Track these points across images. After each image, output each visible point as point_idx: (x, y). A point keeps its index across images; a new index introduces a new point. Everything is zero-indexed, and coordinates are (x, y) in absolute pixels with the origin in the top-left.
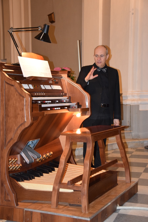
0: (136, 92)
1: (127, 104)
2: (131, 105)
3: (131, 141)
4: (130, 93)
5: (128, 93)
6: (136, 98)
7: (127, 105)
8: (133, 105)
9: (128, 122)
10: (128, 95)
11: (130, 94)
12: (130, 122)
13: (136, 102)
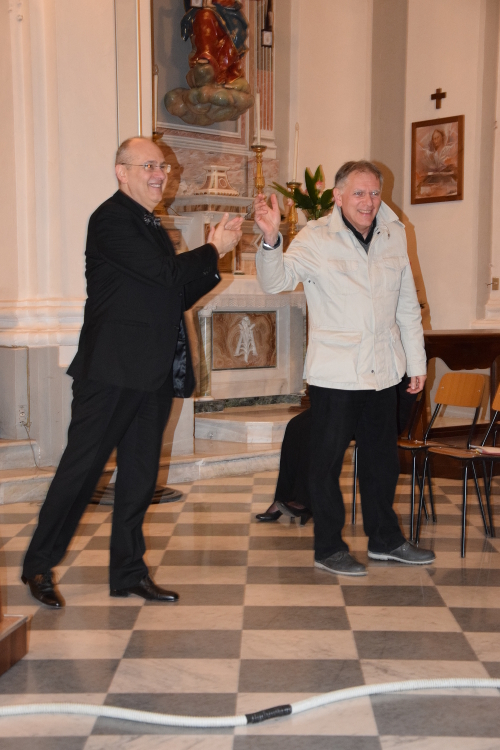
0: (48, 303)
1: (16, 343)
2: (30, 346)
3: (31, 477)
4: (26, 304)
5: (18, 304)
6: (49, 321)
7: (14, 347)
8: (38, 346)
9: (22, 407)
10: (17, 312)
11: (24, 308)
12: (26, 408)
13: (46, 337)
